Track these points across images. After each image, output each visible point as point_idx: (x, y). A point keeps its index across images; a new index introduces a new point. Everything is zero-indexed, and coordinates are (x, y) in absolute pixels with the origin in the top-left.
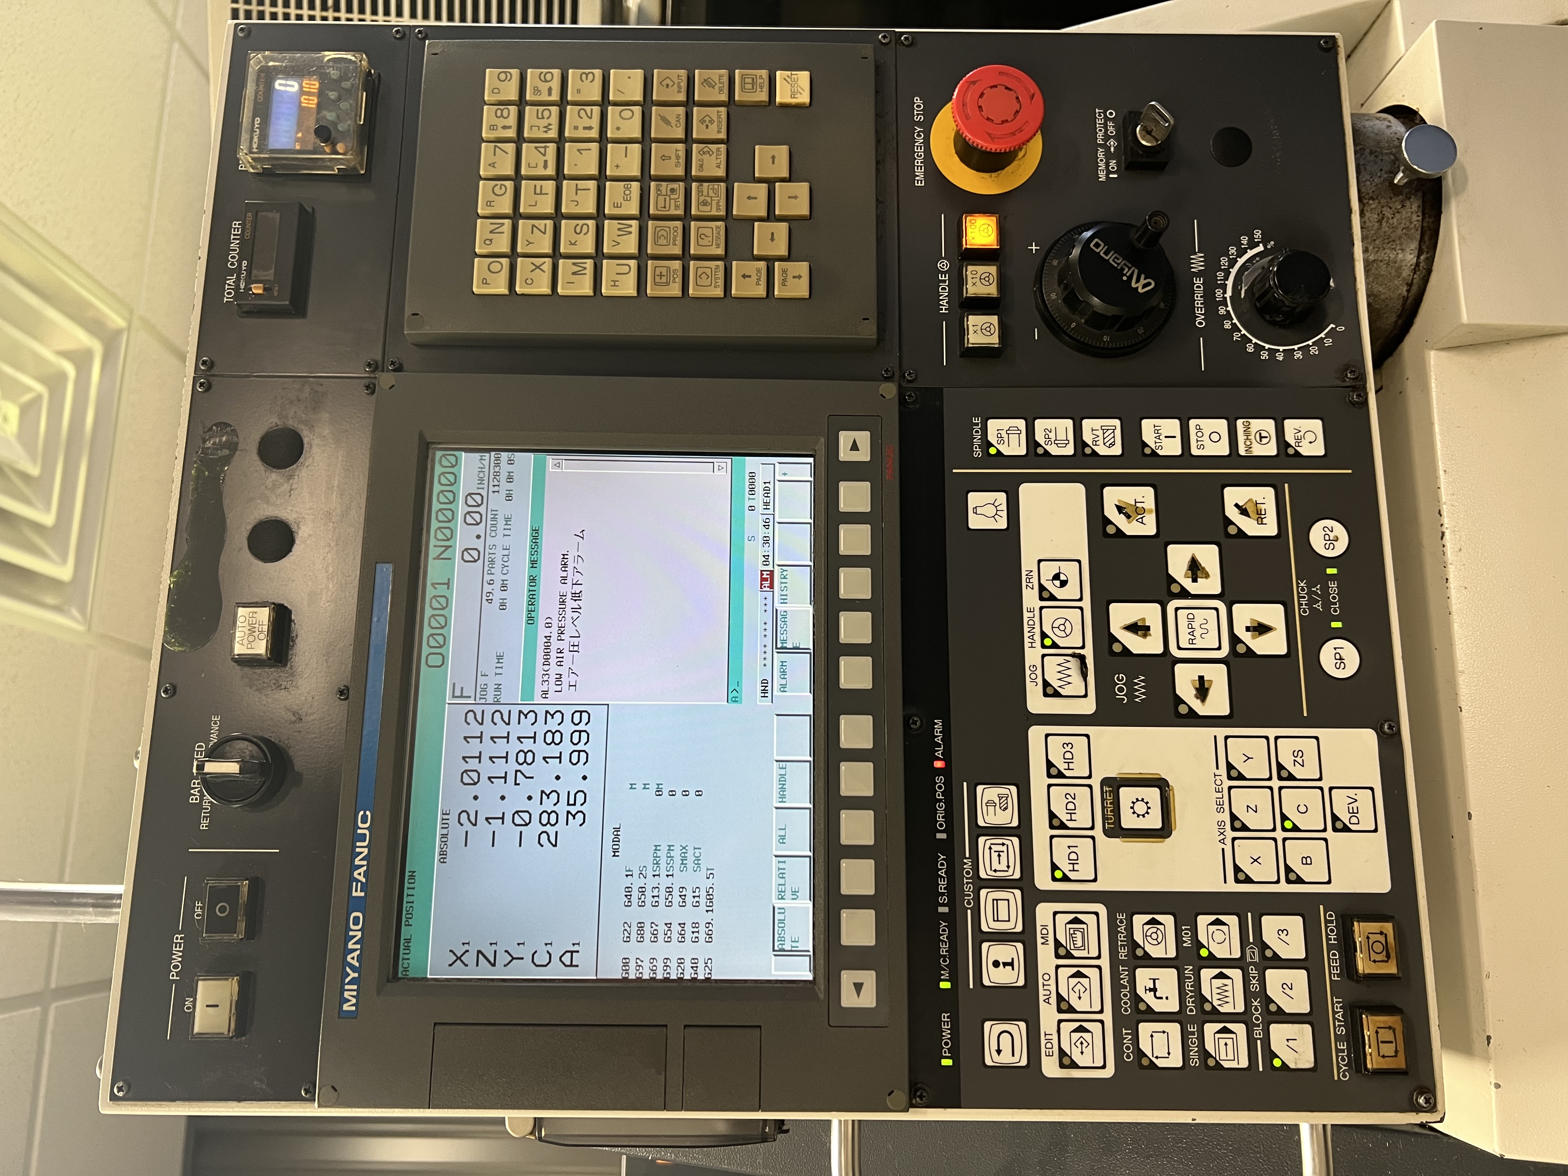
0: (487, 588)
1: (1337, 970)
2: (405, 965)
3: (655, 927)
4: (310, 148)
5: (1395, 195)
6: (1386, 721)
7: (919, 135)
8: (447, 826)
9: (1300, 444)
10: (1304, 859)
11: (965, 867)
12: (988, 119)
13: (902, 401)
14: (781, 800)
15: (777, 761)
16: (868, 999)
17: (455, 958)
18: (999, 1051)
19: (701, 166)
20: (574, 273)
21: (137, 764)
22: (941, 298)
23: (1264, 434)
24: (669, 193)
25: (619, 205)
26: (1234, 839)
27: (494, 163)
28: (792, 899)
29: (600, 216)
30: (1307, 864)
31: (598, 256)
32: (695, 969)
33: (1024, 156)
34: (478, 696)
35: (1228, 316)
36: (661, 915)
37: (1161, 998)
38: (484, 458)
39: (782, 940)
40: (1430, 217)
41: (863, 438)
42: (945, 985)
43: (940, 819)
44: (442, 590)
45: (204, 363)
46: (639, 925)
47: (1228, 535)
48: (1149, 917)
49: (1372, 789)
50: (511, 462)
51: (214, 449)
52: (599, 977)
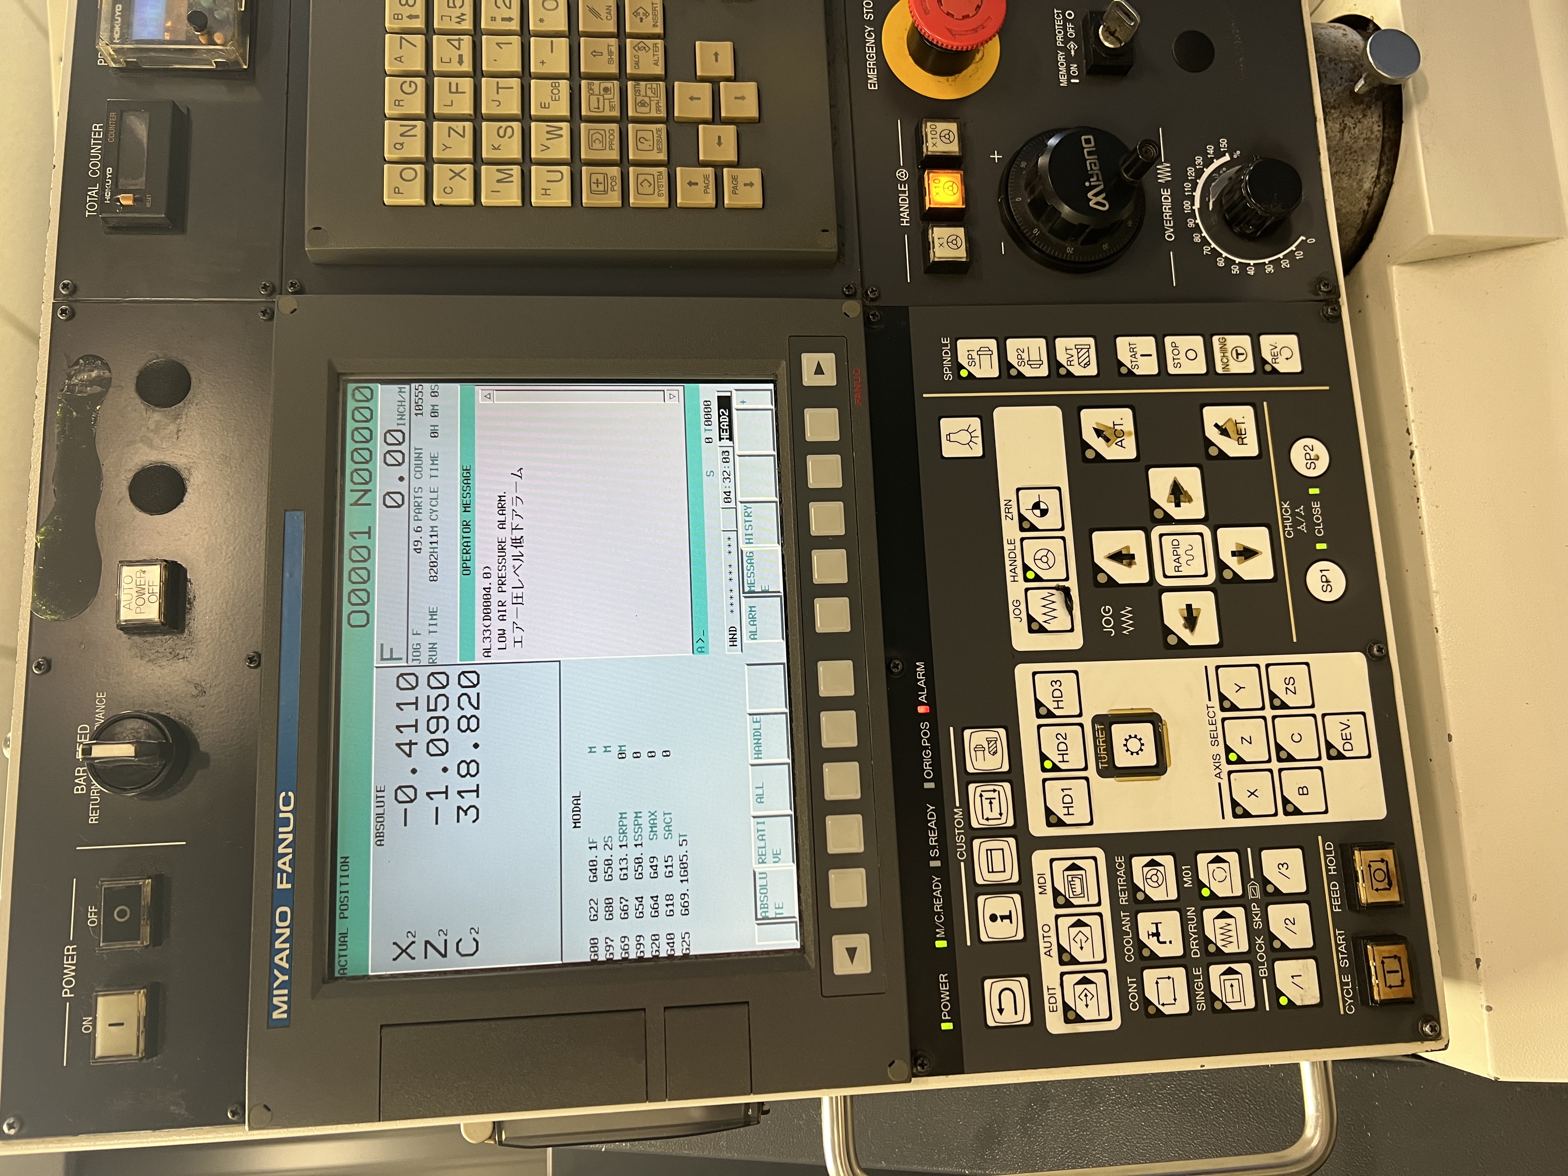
0: (414, 536)
1: (1338, 902)
2: (343, 963)
3: (624, 903)
4: (182, 38)
5: (1356, 104)
6: (1374, 644)
7: (870, 36)
8: (382, 804)
9: (1277, 361)
10: (1301, 790)
11: (956, 817)
12: (948, 14)
13: (867, 322)
14: (756, 756)
15: (750, 714)
16: (862, 965)
17: (400, 951)
18: (1001, 1011)
19: (637, 63)
20: (498, 181)
21: (7, 753)
22: (901, 210)
23: (1240, 351)
24: (602, 92)
25: (547, 106)
26: (1230, 773)
27: (400, 57)
28: (774, 862)
29: (525, 117)
30: (1303, 794)
31: (526, 161)
32: (671, 945)
33: (981, 59)
34: (410, 657)
35: (1197, 229)
36: (631, 889)
37: (1165, 943)
38: (403, 390)
39: (765, 907)
40: (1390, 127)
41: (828, 360)
42: (941, 944)
43: (928, 768)
44: (362, 540)
45: (65, 286)
46: (607, 901)
47: (1209, 457)
48: (1148, 859)
49: (1363, 714)
50: (434, 394)
51: (82, 385)
52: (564, 961)
